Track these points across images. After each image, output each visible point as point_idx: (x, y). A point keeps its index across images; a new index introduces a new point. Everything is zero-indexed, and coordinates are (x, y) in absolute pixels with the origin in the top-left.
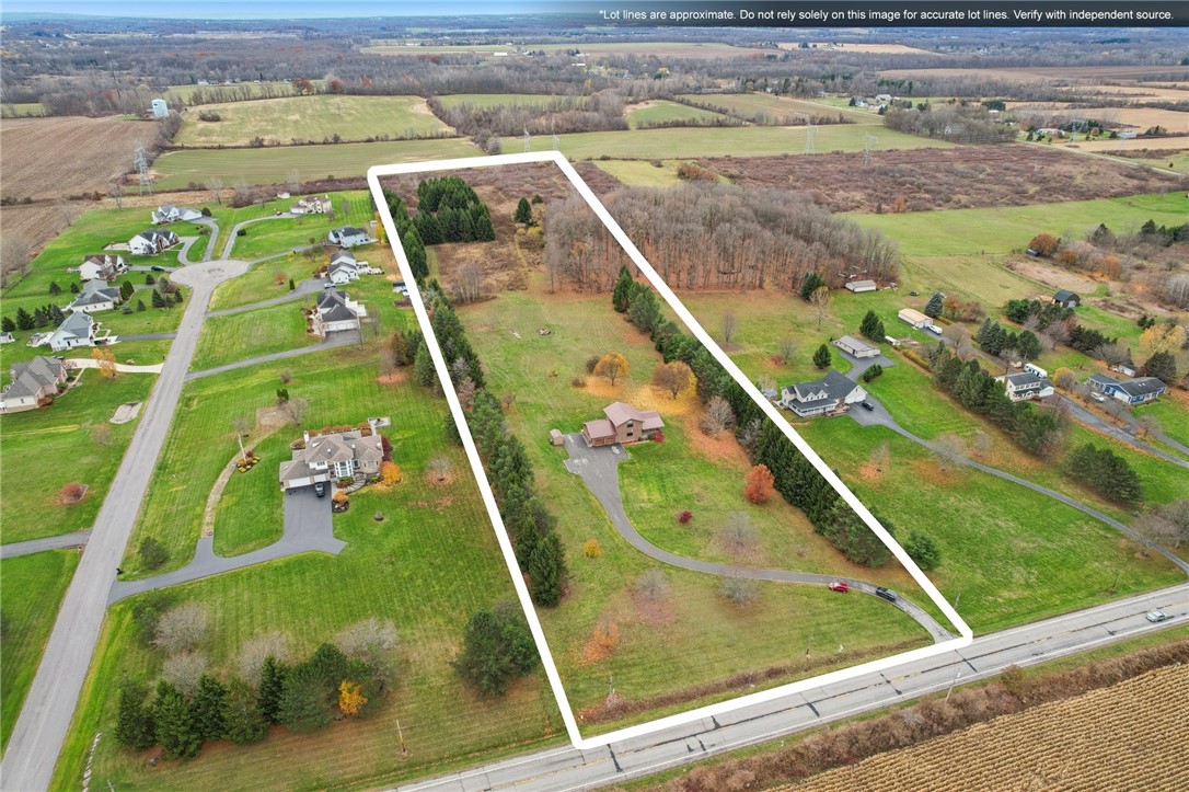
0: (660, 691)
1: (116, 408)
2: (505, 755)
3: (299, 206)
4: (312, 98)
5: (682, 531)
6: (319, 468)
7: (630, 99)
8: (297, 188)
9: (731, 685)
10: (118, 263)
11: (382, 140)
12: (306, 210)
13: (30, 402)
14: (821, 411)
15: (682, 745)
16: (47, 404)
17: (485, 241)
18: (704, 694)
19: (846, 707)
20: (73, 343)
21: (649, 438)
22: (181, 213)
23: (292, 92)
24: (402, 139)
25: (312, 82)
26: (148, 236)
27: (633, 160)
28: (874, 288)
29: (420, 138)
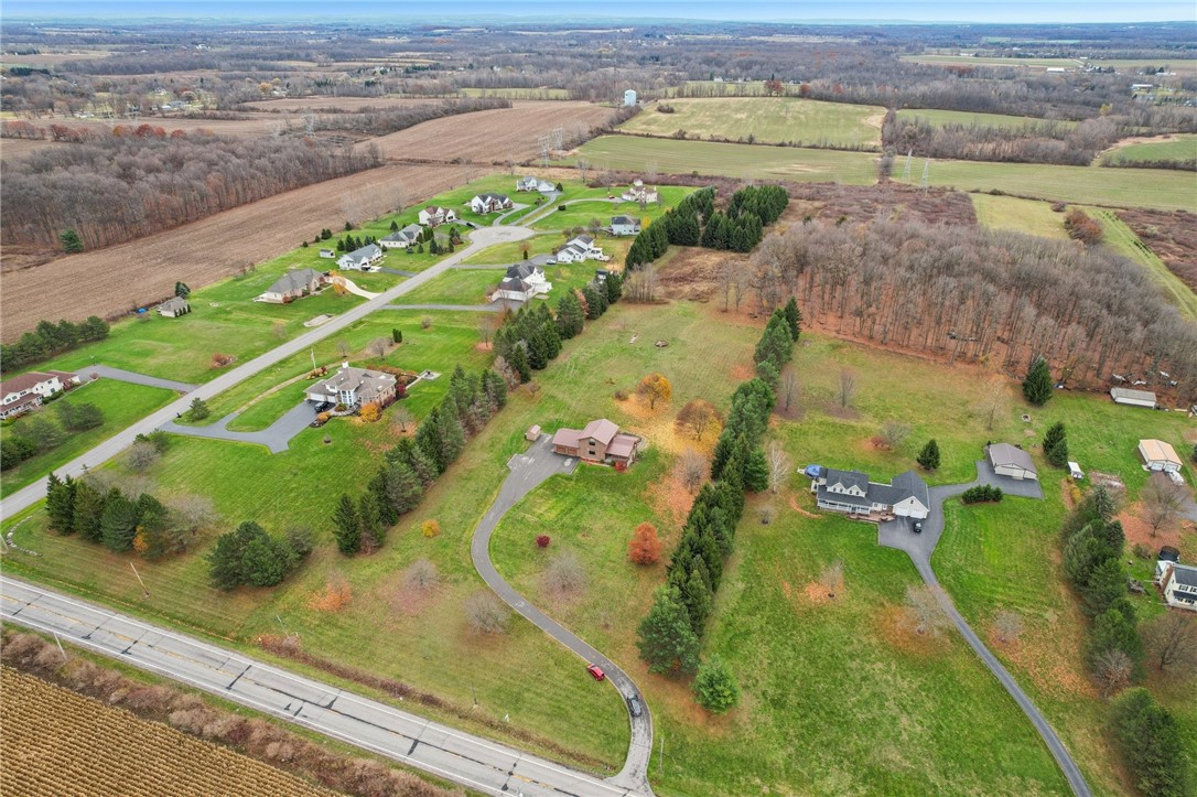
0: (331, 657)
1: (317, 315)
2: (190, 634)
3: (629, 193)
4: (780, 100)
5: (530, 551)
6: (331, 390)
7: (1144, 130)
8: (654, 178)
9: (385, 687)
10: (449, 215)
11: (795, 146)
12: (634, 198)
13: (279, 298)
14: (849, 510)
15: (287, 700)
16: (289, 302)
17: (736, 251)
18: (358, 680)
19: (440, 765)
20: (351, 266)
21: (613, 464)
22: (538, 185)
23: (762, 92)
24: (814, 147)
25: (782, 84)
26: (484, 198)
27: (1034, 199)
28: (1152, 404)
29: (834, 149)
